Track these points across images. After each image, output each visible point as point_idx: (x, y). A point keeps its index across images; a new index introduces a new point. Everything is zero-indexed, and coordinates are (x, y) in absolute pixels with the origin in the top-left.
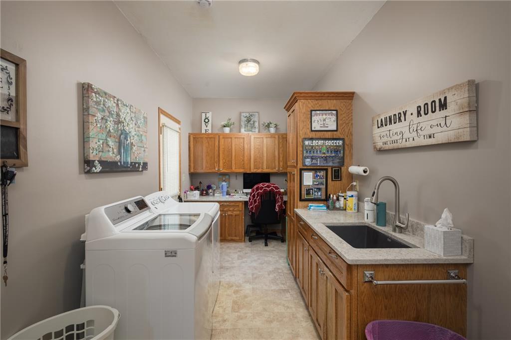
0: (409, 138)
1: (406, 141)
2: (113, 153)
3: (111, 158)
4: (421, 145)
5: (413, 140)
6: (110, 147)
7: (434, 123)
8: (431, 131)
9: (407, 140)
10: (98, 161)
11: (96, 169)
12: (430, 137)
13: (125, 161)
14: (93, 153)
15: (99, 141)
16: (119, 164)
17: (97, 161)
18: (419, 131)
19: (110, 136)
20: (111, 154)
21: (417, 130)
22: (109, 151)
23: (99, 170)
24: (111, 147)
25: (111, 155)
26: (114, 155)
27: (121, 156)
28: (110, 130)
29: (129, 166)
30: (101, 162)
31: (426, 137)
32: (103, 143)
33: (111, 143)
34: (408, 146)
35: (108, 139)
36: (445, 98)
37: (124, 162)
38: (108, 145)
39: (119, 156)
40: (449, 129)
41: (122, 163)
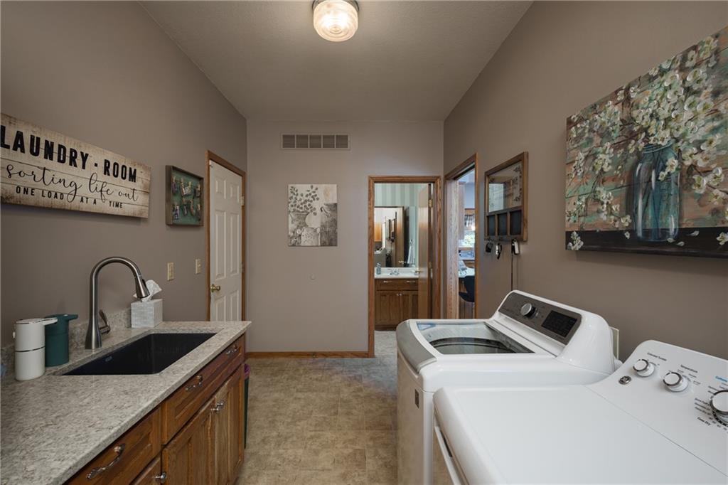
0: (87, 198)
1: (82, 200)
2: (611, 213)
3: (605, 223)
4: (105, 212)
5: (95, 202)
6: (602, 203)
7: (124, 191)
8: (119, 199)
9: (85, 199)
10: (577, 232)
11: (573, 245)
12: (117, 205)
13: (650, 226)
14: (569, 220)
15: (579, 200)
16: (627, 235)
17: (575, 233)
18: (104, 193)
19: (603, 181)
20: (603, 217)
21: (101, 191)
22: (599, 212)
23: (580, 247)
24: (605, 202)
25: (605, 218)
26: (612, 217)
27: (634, 217)
28: (602, 170)
29: (671, 240)
30: (582, 234)
31: (112, 203)
32: (587, 199)
33: (604, 194)
34: (84, 210)
35: (598, 189)
36: (135, 170)
37: (646, 232)
38: (599, 200)
39: (628, 217)
40: (136, 203)
41: (640, 234)
